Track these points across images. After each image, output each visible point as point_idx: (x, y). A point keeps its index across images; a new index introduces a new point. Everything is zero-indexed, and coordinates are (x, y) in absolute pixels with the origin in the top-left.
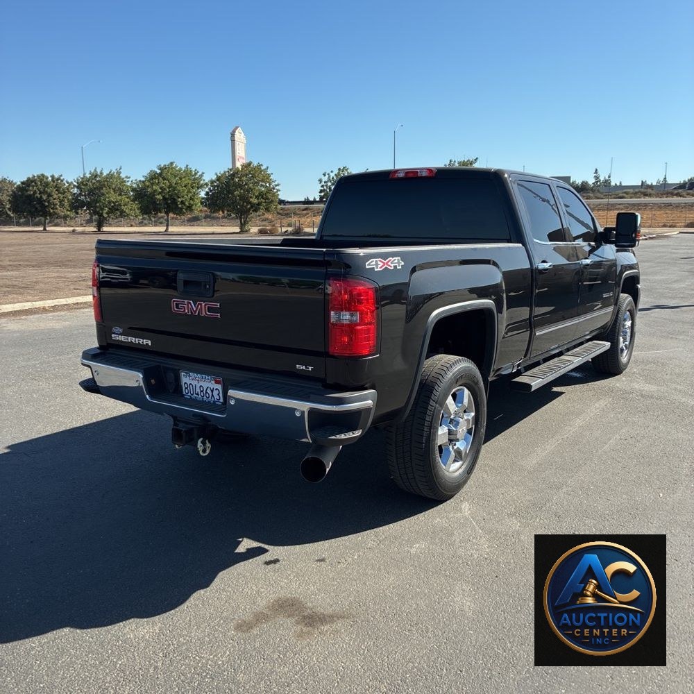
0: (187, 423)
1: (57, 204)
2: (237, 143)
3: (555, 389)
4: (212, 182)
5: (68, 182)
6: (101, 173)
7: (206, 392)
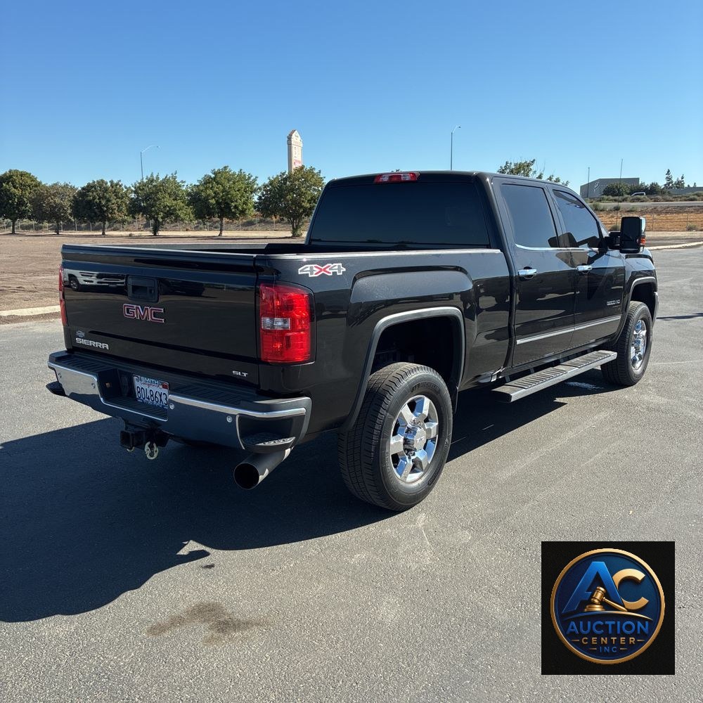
0: (136, 427)
1: (115, 209)
2: (293, 146)
3: (558, 400)
4: (265, 186)
5: (126, 187)
6: (158, 178)
7: (156, 397)
